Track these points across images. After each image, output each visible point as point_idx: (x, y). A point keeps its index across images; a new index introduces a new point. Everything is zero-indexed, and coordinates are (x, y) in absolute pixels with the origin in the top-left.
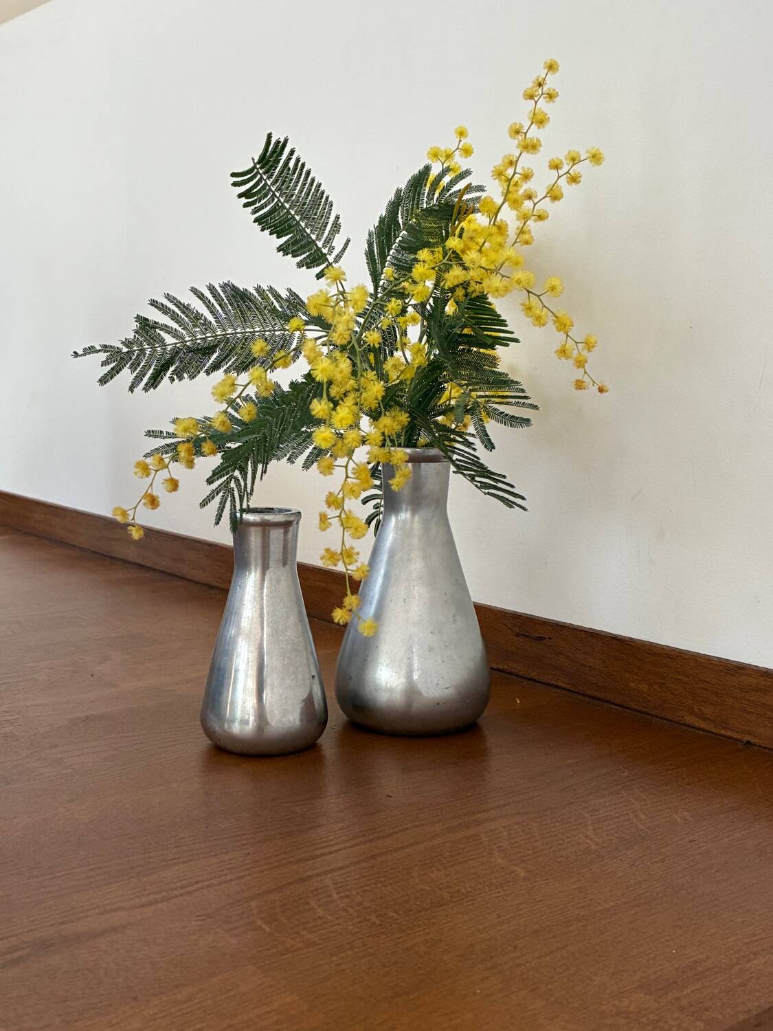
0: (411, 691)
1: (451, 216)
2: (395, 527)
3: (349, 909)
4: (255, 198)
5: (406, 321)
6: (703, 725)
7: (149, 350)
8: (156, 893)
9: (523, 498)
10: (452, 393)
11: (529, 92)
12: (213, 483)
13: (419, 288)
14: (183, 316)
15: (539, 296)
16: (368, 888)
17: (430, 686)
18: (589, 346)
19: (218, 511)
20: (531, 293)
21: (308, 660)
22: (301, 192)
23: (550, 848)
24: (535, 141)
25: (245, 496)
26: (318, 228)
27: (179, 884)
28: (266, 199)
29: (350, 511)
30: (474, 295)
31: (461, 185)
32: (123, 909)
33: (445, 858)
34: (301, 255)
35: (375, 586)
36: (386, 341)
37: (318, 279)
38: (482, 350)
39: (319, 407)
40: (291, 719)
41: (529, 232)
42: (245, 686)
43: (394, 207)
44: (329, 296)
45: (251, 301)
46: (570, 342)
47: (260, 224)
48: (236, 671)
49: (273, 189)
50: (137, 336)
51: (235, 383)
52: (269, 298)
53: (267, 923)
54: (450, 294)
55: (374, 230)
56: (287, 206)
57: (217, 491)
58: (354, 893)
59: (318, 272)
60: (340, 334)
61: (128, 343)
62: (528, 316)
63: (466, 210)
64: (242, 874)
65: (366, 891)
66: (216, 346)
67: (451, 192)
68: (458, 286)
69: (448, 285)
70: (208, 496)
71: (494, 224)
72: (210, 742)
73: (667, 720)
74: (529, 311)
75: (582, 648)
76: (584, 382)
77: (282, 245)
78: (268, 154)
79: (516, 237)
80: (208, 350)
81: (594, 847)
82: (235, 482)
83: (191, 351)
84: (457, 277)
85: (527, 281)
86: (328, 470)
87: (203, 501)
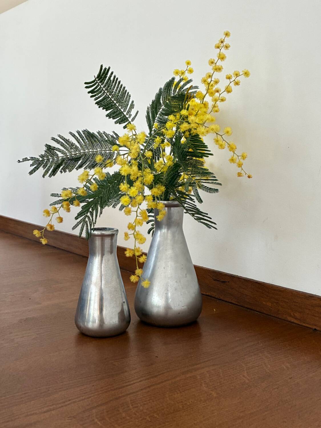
0: (168, 307)
1: (184, 99)
2: (160, 235)
3: (137, 413)
4: (96, 93)
5: (164, 145)
6: (295, 321)
7: (51, 159)
8: (51, 406)
9: (215, 224)
10: (184, 177)
11: (218, 45)
12: (78, 219)
13: (170, 131)
14: (66, 144)
15: (221, 136)
16: (145, 403)
17: (175, 305)
18: (244, 157)
19: (80, 231)
20: (218, 134)
21: (121, 294)
22: (116, 90)
23: (228, 382)
24: (220, 67)
25: (93, 224)
26: (124, 106)
27: (61, 401)
28: (101, 94)
29: (138, 231)
30: (193, 135)
31: (188, 86)
32: (36, 414)
33: (181, 387)
34: (116, 118)
35: (151, 261)
36: (156, 153)
37: (124, 129)
38: (197, 159)
39: (123, 187)
40: (114, 321)
41: (218, 106)
42: (94, 307)
43: (158, 96)
44: (129, 136)
45: (96, 138)
46: (235, 156)
47: (98, 105)
48: (90, 300)
49: (104, 89)
50: (46, 153)
51: (89, 174)
52: (104, 136)
53: (100, 421)
54: (183, 134)
55: (150, 106)
56: (110, 97)
57: (80, 222)
58: (139, 405)
59: (124, 126)
60: (133, 154)
61: (42, 156)
62: (216, 144)
63: (190, 97)
64: (90, 396)
65: (145, 404)
66: (81, 157)
67: (183, 89)
68: (186, 131)
69: (182, 130)
70: (76, 225)
71: (202, 103)
72: (78, 331)
73: (279, 318)
74: (217, 142)
75: (242, 286)
76: (241, 173)
77: (108, 114)
78: (101, 74)
79: (212, 109)
80: (77, 159)
81: (247, 381)
82: (88, 218)
83: (69, 160)
84: (186, 127)
85: (216, 129)
86: (129, 212)
87: (74, 227)
